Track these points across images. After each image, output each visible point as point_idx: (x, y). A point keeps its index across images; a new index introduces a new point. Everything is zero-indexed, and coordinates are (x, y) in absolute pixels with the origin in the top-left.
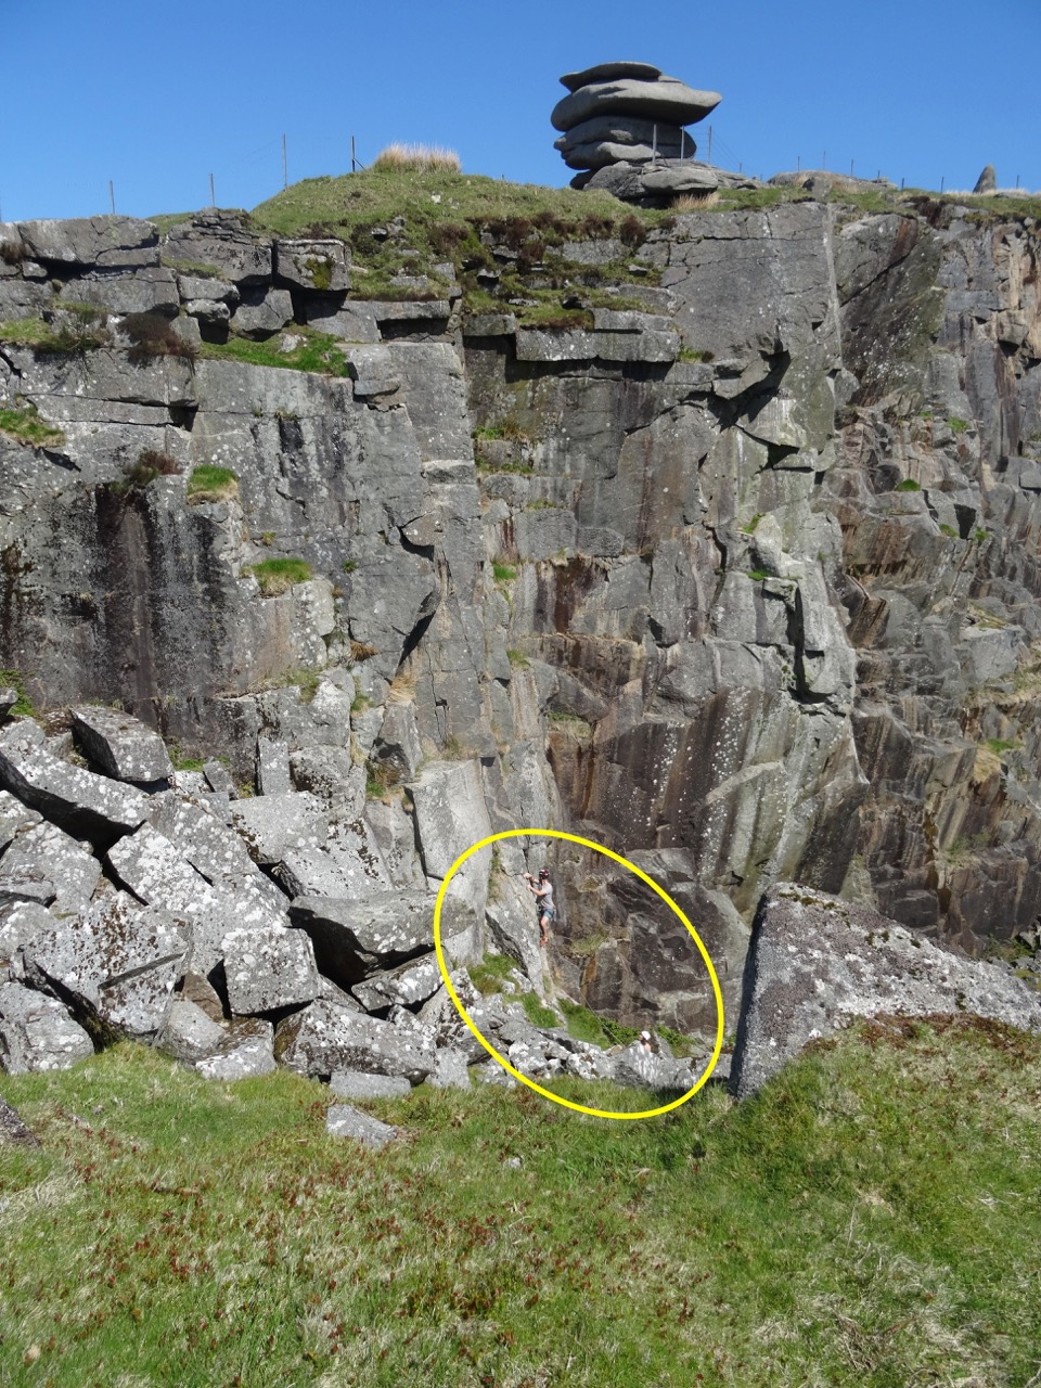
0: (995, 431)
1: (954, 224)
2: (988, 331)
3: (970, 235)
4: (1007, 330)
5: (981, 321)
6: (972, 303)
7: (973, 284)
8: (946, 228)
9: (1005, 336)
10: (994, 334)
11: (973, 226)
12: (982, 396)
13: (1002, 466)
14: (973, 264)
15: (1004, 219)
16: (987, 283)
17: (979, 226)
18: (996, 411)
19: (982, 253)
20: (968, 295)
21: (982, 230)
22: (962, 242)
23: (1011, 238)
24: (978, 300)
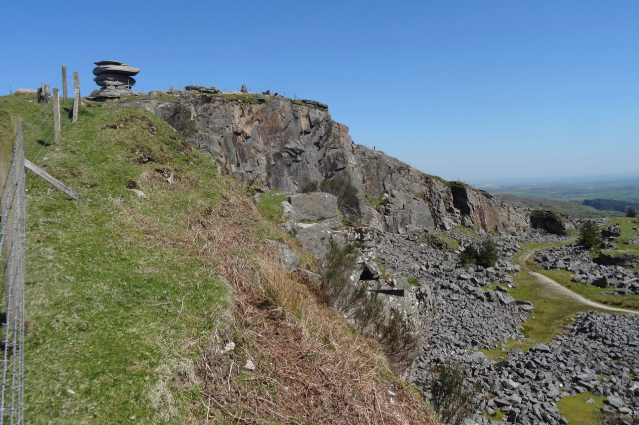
0: (234, 156)
1: (216, 102)
2: (230, 129)
3: (222, 105)
4: (235, 129)
5: (227, 127)
6: (224, 122)
7: (224, 117)
8: (214, 103)
9: (235, 130)
10: (231, 130)
11: (222, 102)
12: (229, 147)
13: (238, 165)
14: (223, 112)
15: (232, 101)
16: (229, 117)
17: (224, 102)
18: (234, 151)
19: (226, 109)
20: (222, 120)
21: (225, 103)
22: (220, 106)
23: (235, 105)
24: (226, 121)
